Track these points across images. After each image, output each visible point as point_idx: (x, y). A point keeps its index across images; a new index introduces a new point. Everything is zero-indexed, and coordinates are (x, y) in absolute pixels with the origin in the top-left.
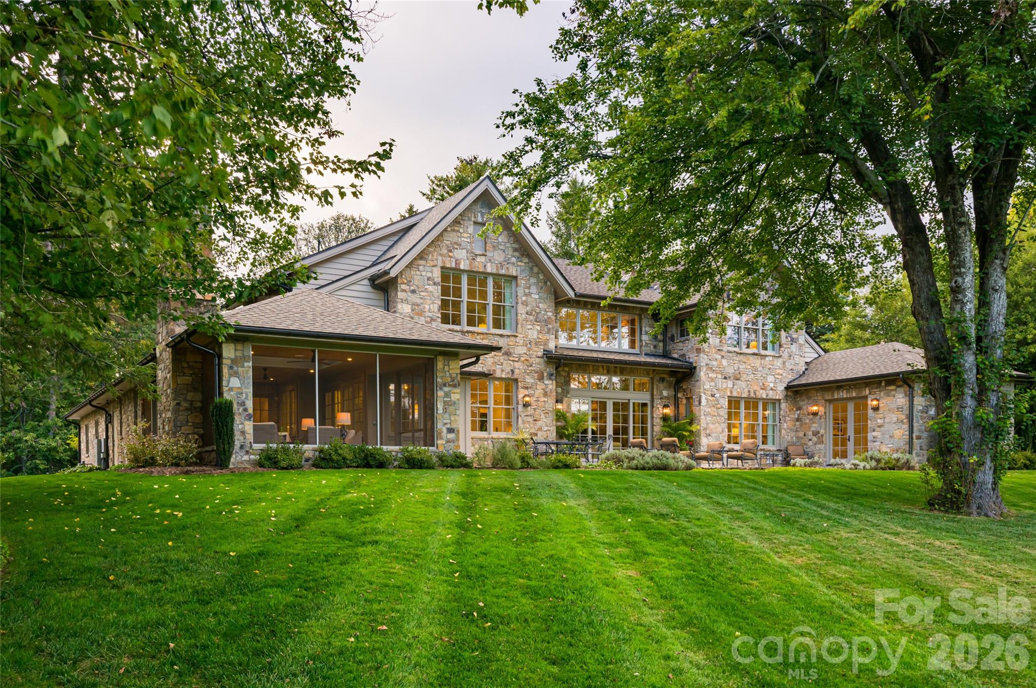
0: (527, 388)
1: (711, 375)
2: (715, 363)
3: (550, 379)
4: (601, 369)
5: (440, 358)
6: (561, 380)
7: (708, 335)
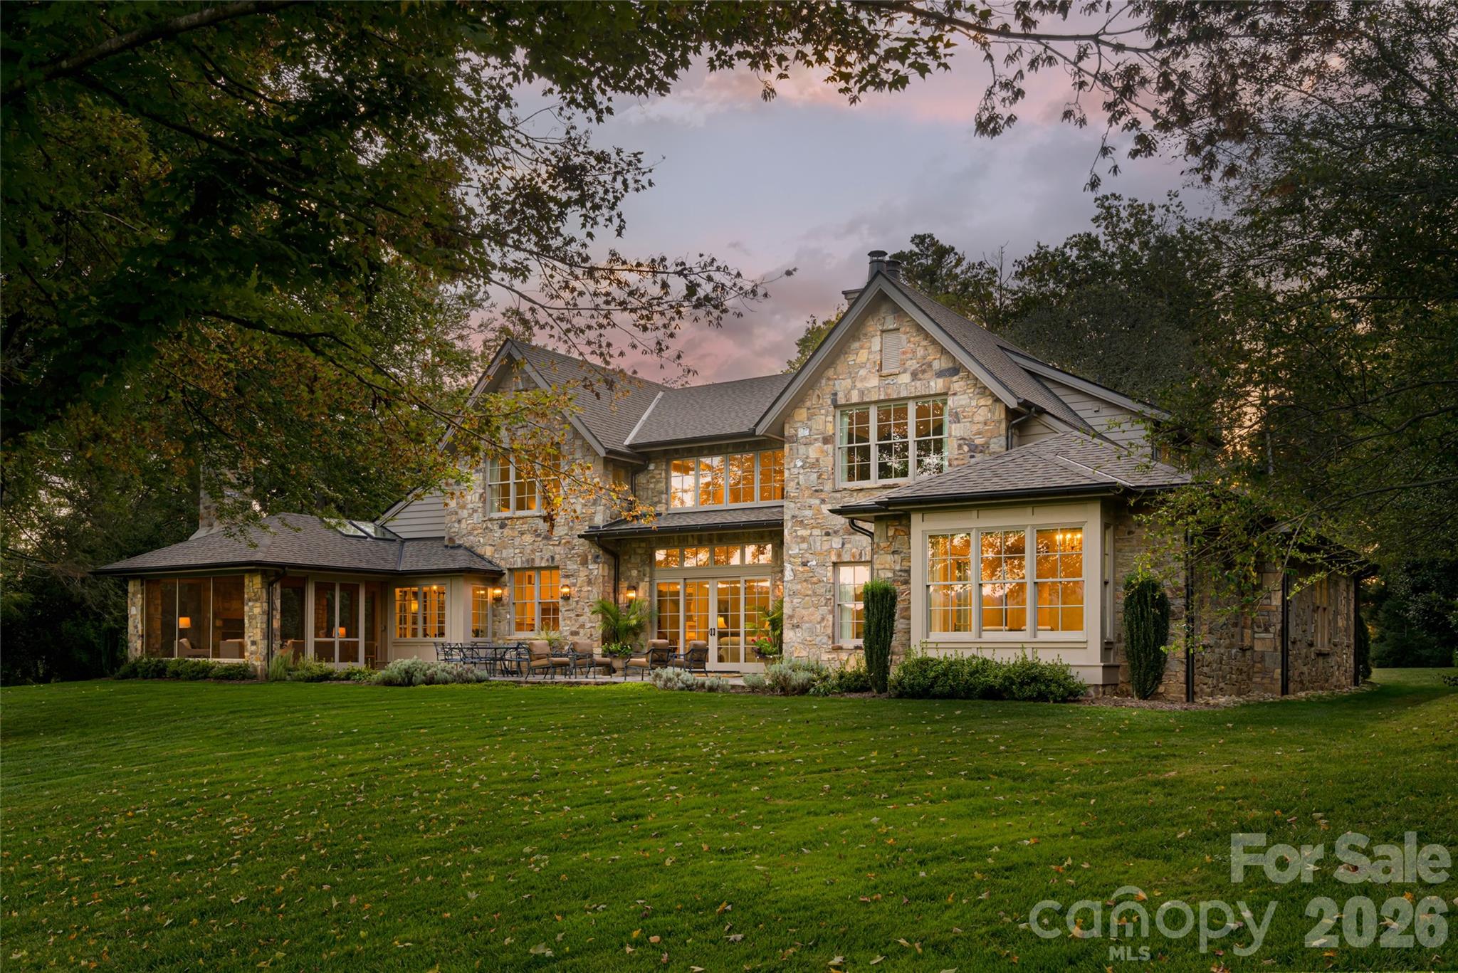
0: (567, 577)
1: (802, 532)
2: (808, 513)
3: (595, 562)
4: (690, 539)
5: (247, 576)
6: (636, 560)
7: (796, 471)
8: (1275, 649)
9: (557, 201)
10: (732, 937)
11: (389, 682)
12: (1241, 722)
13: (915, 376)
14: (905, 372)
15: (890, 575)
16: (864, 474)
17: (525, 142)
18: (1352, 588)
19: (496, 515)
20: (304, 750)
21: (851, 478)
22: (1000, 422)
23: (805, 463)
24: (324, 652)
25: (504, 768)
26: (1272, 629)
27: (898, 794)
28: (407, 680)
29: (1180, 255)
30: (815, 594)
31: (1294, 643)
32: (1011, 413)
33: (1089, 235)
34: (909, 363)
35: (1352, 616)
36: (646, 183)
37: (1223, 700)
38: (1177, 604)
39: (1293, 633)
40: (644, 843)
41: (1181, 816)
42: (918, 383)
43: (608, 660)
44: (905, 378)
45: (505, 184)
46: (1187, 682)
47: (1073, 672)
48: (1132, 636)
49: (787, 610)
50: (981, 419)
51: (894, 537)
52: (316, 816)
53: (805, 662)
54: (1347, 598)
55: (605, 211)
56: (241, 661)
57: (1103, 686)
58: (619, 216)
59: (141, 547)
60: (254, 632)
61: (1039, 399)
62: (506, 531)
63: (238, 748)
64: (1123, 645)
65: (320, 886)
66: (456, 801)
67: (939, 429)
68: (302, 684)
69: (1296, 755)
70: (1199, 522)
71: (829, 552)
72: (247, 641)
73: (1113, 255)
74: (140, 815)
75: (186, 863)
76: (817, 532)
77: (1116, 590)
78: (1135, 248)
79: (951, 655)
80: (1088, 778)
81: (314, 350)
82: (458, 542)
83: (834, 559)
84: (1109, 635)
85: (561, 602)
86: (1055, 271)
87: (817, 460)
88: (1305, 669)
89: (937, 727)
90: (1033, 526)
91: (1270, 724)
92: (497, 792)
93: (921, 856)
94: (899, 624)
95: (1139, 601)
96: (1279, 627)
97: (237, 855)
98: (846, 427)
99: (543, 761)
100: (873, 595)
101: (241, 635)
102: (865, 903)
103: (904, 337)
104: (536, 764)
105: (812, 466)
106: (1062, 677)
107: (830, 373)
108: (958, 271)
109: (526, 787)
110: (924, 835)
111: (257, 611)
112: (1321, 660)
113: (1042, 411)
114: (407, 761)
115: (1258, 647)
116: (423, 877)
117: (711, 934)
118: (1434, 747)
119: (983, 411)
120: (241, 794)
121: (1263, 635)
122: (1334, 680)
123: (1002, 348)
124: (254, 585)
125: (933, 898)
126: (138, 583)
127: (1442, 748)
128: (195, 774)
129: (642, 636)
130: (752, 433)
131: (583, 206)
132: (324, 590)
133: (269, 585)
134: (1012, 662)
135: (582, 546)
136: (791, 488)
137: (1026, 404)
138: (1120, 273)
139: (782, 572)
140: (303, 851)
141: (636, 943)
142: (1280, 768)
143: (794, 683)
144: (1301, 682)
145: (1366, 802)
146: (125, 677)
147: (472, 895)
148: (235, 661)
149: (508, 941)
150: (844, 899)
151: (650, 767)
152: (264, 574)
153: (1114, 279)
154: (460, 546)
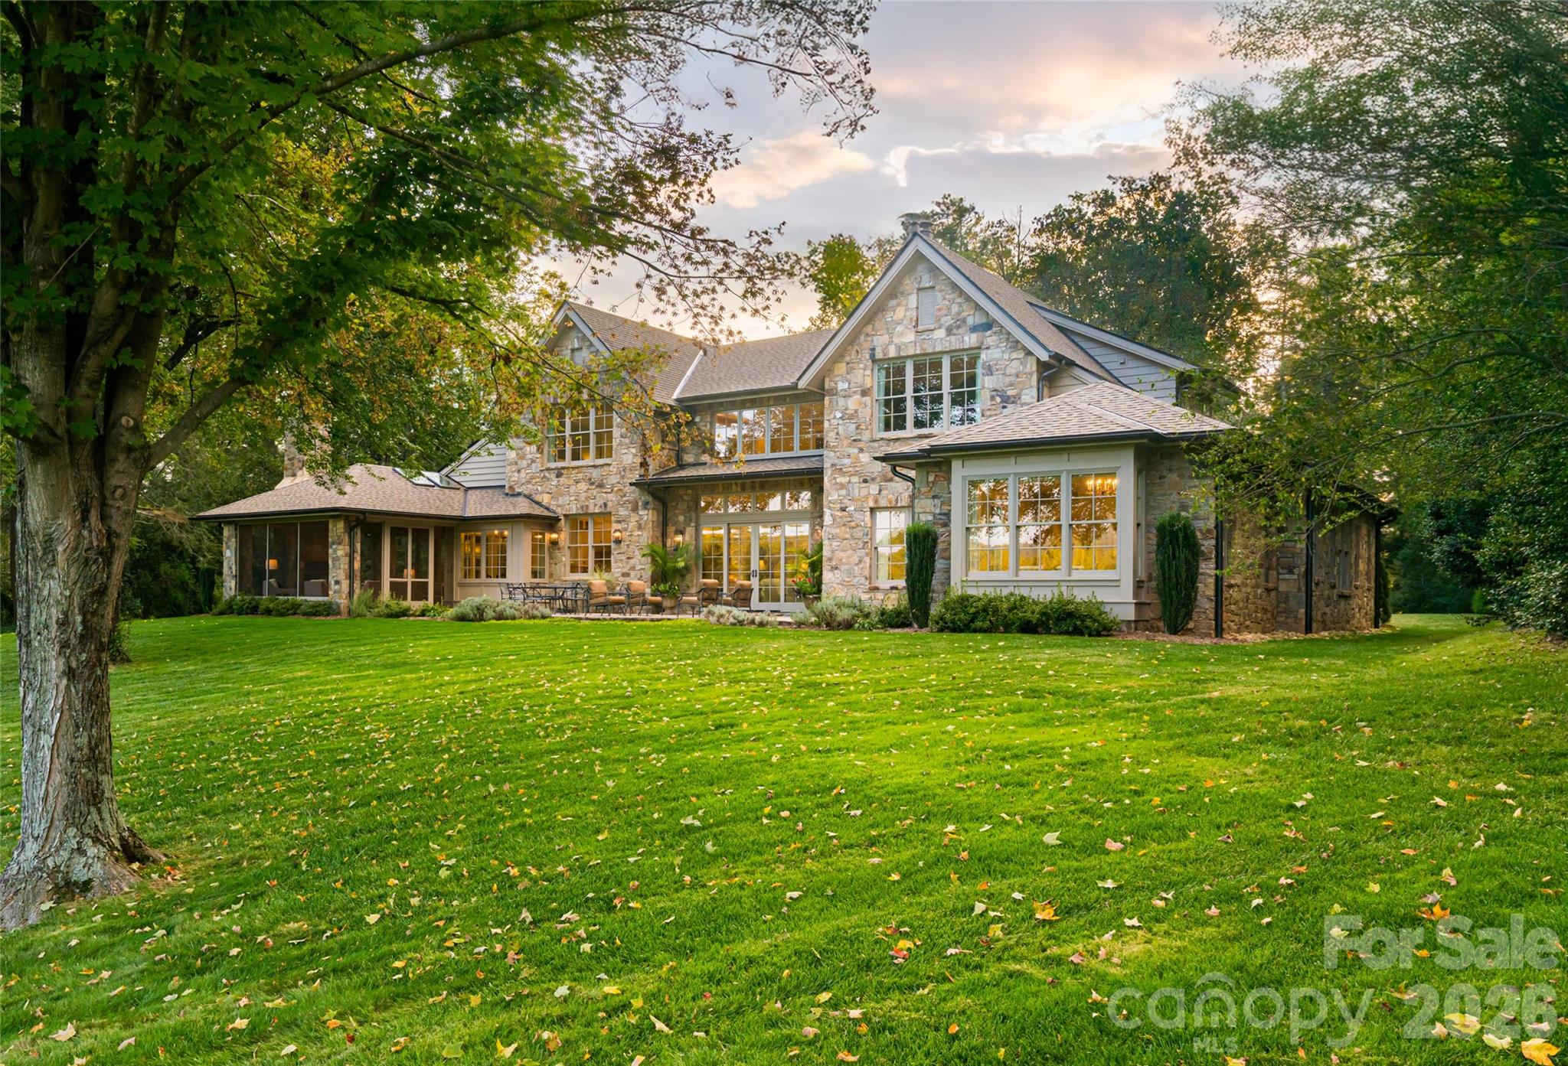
3: (645, 509)
4: (734, 486)
6: (683, 506)
7: (835, 422)
8: (1299, 590)
9: (651, 179)
10: (852, 813)
11: (462, 618)
12: (1270, 654)
13: (949, 331)
14: (940, 327)
15: (930, 518)
16: (900, 424)
17: (628, 126)
18: (1373, 534)
19: (553, 465)
20: (410, 672)
21: (887, 428)
22: (1031, 374)
23: (844, 414)
24: (398, 590)
25: (598, 687)
26: (1296, 571)
27: (964, 708)
28: (479, 615)
29: (1196, 209)
30: (853, 537)
31: (1317, 584)
32: (1042, 366)
33: (1106, 192)
34: (944, 319)
35: (1373, 561)
36: (732, 162)
37: (1250, 637)
38: (1208, 545)
39: (1318, 575)
40: (747, 745)
41: (1231, 725)
42: (953, 338)
43: (659, 598)
44: (940, 334)
45: (609, 164)
46: (1216, 619)
47: (1107, 609)
48: (1164, 574)
49: (826, 553)
50: (1013, 371)
51: (934, 482)
52: (443, 725)
53: (849, 599)
54: (1368, 543)
55: (696, 187)
56: (325, 599)
57: (1136, 621)
58: (709, 191)
59: (227, 496)
60: (338, 572)
61: (1068, 351)
62: (562, 480)
63: (349, 671)
64: (1154, 584)
65: (472, 777)
66: (564, 713)
67: (972, 380)
68: (383, 619)
69: (1333, 678)
70: (1244, 461)
71: (867, 497)
72: (332, 581)
73: (1130, 210)
74: (286, 725)
75: (344, 760)
76: (855, 479)
77: (1148, 532)
78: (1150, 203)
79: (991, 592)
80: (1138, 698)
81: (452, 314)
82: (518, 490)
83: (871, 504)
84: (1143, 576)
85: (613, 545)
86: (1071, 227)
87: (856, 411)
88: (1327, 610)
89: (985, 655)
90: (1068, 471)
91: (1300, 656)
92: (599, 706)
93: (1001, 754)
94: (939, 564)
95: (1171, 542)
96: (1303, 569)
97: (387, 754)
98: (883, 380)
99: (631, 682)
100: (915, 536)
101: (325, 574)
102: (962, 789)
103: (939, 295)
104: (625, 684)
105: (851, 417)
106: (1097, 613)
107: (869, 329)
108: (977, 229)
109: (623, 702)
110: (998, 739)
111: (340, 553)
112: (1343, 603)
113: (1072, 364)
114: (507, 682)
115: (1283, 588)
116: (560, 771)
117: (833, 811)
118: (1466, 672)
119: (1015, 364)
120: (369, 707)
121: (1287, 576)
122: (1355, 622)
123: (1031, 304)
124: (337, 529)
125: (1022, 785)
126: (232, 528)
127: (1474, 672)
128: (320, 692)
129: (688, 577)
130: (795, 386)
131: (675, 183)
132: (398, 534)
133: (350, 530)
134: (1049, 599)
135: (633, 493)
136: (830, 437)
137: (1057, 357)
138: (1137, 228)
139: (821, 516)
140: (444, 751)
141: (769, 816)
142: (1318, 688)
143: (839, 619)
144: (1324, 622)
145: (1406, 714)
146: (222, 613)
147: (610, 783)
148: (321, 599)
149: (656, 816)
150: (941, 786)
151: (729, 686)
152: (347, 519)
153: (1130, 234)
154: (519, 494)
